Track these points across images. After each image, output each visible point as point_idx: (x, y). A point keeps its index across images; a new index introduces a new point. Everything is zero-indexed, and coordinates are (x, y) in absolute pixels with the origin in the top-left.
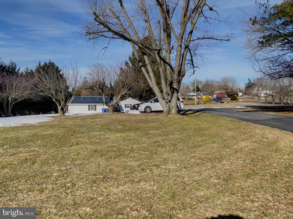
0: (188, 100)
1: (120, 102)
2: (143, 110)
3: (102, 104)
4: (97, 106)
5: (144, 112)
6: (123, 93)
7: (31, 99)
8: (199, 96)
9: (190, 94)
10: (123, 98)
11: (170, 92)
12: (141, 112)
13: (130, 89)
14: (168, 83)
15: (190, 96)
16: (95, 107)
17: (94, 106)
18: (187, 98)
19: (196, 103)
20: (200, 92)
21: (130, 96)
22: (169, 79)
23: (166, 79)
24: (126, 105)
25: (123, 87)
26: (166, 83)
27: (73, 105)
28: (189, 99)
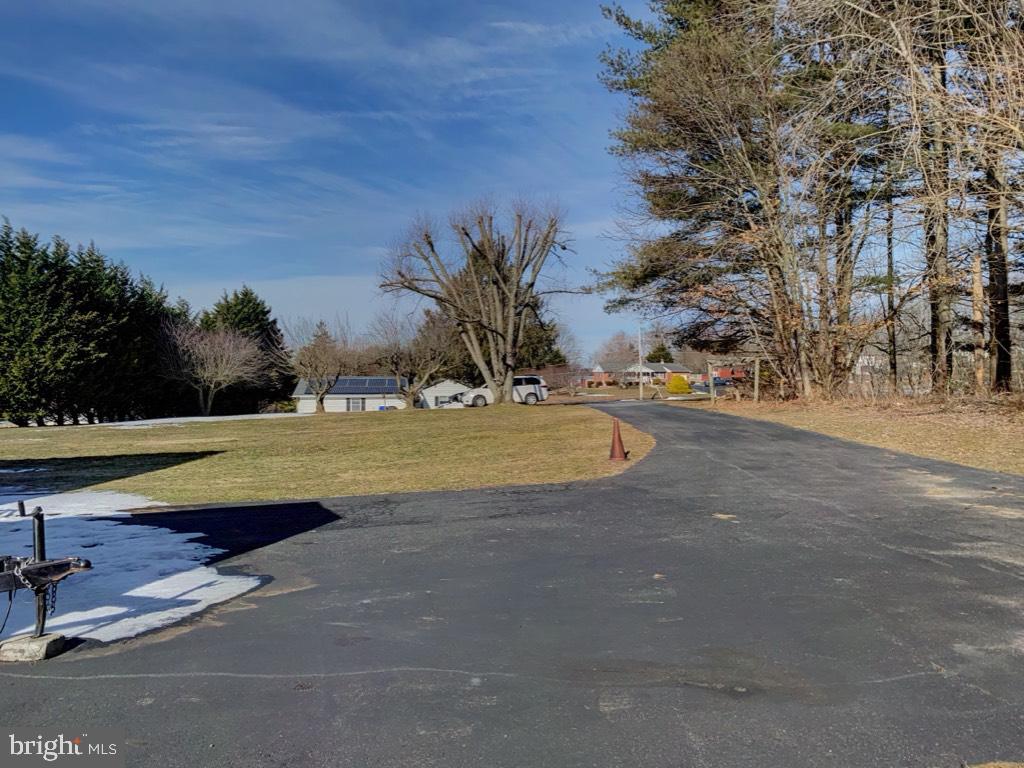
0: (627, 388)
1: (423, 391)
2: (470, 403)
3: (380, 396)
4: (367, 401)
5: (473, 406)
6: (434, 370)
7: (244, 383)
8: (660, 377)
9: (631, 370)
10: (433, 380)
11: (503, 371)
12: (467, 406)
13: (445, 364)
14: (501, 356)
15: (630, 374)
16: (363, 403)
17: (361, 401)
18: (622, 380)
19: (641, 396)
20: (662, 363)
21: (447, 376)
22: (502, 351)
23: (498, 352)
24: (437, 398)
25: (433, 359)
26: (498, 357)
27: (307, 399)
28: (631, 384)
